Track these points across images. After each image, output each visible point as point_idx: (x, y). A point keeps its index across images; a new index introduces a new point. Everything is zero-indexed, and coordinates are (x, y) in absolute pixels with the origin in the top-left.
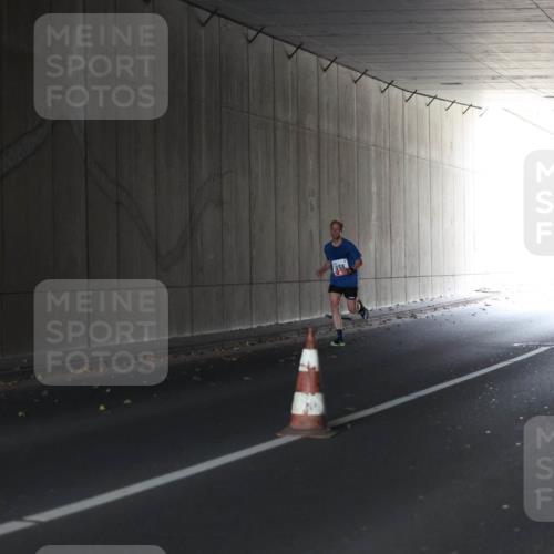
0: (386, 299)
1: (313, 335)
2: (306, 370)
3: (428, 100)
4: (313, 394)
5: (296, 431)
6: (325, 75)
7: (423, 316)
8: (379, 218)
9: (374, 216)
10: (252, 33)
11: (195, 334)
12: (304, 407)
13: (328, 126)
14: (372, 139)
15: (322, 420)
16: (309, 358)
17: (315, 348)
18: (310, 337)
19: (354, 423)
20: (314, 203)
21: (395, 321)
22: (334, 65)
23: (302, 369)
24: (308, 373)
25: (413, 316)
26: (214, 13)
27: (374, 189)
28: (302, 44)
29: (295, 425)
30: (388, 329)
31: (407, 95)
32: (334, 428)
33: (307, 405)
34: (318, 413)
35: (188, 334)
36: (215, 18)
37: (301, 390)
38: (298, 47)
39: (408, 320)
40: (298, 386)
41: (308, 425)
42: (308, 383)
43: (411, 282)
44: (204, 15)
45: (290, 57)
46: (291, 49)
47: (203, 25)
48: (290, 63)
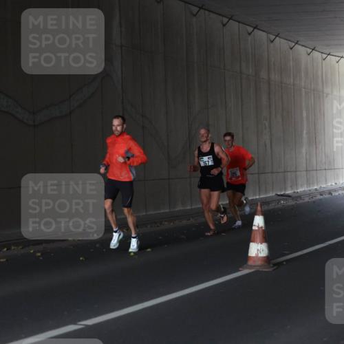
0: (313, 184)
1: (261, 207)
2: (257, 228)
3: (338, 59)
4: (261, 244)
5: (251, 267)
6: (272, 45)
7: (337, 194)
8: (308, 133)
9: (305, 132)
10: (225, 20)
11: (193, 207)
12: (256, 252)
13: (275, 77)
14: (303, 84)
15: (268, 259)
16: (259, 221)
17: (262, 215)
18: (259, 208)
19: (287, 261)
20: (267, 124)
21: (319, 197)
22: (277, 38)
23: (254, 228)
24: (258, 230)
25: (330, 193)
26: (201, 8)
27: (305, 114)
28: (257, 26)
29: (250, 263)
30: (314, 202)
31: (325, 56)
32: (274, 265)
33: (258, 250)
34: (265, 255)
35: (189, 208)
36: (202, 11)
37: (253, 242)
38: (255, 28)
39: (327, 196)
40: (252, 239)
41: (259, 263)
42: (258, 237)
43: (329, 173)
44: (195, 9)
45: (250, 34)
46: (250, 29)
47: (195, 15)
48: (250, 38)
